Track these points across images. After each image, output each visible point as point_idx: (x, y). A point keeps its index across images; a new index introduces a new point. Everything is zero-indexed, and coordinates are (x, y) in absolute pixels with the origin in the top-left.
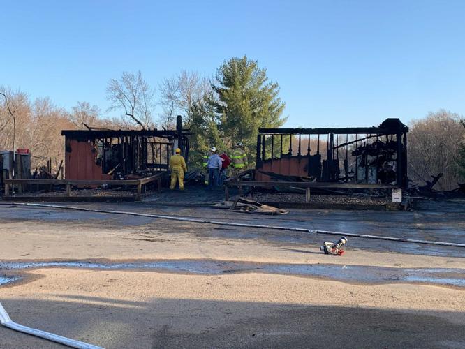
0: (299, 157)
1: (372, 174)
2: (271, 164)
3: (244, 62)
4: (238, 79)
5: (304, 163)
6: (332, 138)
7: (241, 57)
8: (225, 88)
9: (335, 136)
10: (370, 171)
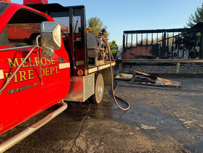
0: (147, 45)
1: (186, 54)
2: (131, 49)
3: (96, 18)
4: (94, 25)
5: (149, 49)
6: (165, 35)
7: (94, 17)
8: (90, 28)
9: (167, 33)
10: (185, 52)
